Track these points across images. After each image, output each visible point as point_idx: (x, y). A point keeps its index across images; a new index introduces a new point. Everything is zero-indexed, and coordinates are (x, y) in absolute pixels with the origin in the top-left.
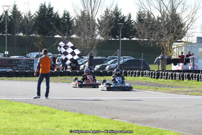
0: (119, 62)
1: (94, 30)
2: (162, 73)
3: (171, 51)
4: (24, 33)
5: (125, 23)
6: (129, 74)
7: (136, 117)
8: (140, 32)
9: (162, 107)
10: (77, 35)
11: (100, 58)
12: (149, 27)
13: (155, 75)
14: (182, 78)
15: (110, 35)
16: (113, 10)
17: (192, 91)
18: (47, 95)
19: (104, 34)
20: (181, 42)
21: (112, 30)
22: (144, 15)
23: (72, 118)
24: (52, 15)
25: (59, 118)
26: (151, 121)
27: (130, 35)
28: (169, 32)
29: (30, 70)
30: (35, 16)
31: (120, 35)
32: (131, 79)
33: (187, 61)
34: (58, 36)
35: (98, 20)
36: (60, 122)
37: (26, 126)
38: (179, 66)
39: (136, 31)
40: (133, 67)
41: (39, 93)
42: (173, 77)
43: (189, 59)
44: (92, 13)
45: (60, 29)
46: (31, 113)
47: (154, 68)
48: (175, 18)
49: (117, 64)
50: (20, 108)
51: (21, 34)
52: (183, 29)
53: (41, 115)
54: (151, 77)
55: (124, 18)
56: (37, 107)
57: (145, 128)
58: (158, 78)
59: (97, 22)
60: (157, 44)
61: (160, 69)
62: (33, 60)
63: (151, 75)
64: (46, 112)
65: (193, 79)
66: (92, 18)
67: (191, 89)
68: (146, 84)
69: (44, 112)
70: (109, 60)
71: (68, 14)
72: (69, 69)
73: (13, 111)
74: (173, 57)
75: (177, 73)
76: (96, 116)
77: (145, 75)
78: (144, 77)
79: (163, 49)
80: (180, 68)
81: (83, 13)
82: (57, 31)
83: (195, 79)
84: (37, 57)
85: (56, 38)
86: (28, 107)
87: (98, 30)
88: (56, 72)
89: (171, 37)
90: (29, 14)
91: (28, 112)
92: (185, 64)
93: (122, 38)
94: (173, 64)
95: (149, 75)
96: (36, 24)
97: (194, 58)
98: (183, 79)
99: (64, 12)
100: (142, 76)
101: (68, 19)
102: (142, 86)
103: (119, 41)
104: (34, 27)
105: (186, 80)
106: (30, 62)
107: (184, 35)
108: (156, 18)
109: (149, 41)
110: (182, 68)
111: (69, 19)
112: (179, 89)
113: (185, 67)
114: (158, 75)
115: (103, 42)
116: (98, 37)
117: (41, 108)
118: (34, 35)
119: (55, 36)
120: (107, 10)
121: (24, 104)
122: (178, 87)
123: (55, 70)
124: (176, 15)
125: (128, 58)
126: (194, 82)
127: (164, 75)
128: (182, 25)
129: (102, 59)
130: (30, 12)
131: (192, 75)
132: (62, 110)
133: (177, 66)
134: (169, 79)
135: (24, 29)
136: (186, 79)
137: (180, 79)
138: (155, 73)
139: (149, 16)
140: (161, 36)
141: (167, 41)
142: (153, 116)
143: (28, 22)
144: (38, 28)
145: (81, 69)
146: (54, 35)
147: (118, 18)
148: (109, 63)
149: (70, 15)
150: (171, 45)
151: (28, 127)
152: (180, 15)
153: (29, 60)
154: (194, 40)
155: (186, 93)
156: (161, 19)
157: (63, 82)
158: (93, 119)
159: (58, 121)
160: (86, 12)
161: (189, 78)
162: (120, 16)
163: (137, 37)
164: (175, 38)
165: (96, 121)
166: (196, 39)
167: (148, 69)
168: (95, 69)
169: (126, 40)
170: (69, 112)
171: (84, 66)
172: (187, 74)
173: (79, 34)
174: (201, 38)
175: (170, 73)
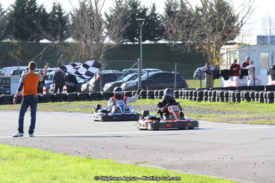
0: (140, 78)
1: (100, 29)
2: (206, 93)
3: (218, 59)
5: (147, 18)
6: (157, 95)
7: (173, 160)
8: (171, 31)
9: (210, 143)
10: (74, 38)
11: (111, 72)
12: (185, 23)
13: (196, 96)
14: (238, 98)
15: (124, 37)
17: (255, 118)
18: (31, 132)
19: (115, 36)
20: (234, 44)
21: (127, 29)
22: (176, 5)
23: (76, 165)
24: (35, 8)
25: (56, 165)
26: (196, 165)
27: (154, 36)
28: (215, 30)
29: (7, 93)
30: (8, 11)
31: (141, 37)
34: (45, 41)
35: (106, 16)
36: (58, 171)
37: (7, 179)
38: (232, 80)
39: (165, 30)
40: (162, 84)
41: (21, 130)
42: (224, 97)
43: (247, 70)
44: (96, 4)
45: (48, 30)
46: (13, 159)
47: (194, 84)
48: (223, 9)
49: (137, 80)
52: (236, 24)
53: (28, 161)
54: (191, 99)
55: (145, 10)
56: (21, 150)
57: (188, 175)
58: (200, 100)
59: (104, 18)
60: (197, 48)
61: (204, 86)
62: (9, 79)
63: (191, 96)
64: (36, 157)
65: (254, 100)
66: (97, 12)
67: (252, 116)
69: (32, 157)
70: (126, 75)
71: (60, 7)
72: (65, 90)
74: (222, 68)
75: (230, 92)
76: (112, 161)
77: (181, 95)
78: (180, 100)
79: (206, 55)
80: (234, 84)
81: (83, 5)
82: (44, 33)
83: (257, 100)
84: (15, 73)
85: (43, 43)
86: (7, 151)
87: (106, 30)
88: (45, 95)
89: (218, 37)
91: (8, 158)
92: (241, 78)
93: (143, 41)
94: (223, 78)
95: (187, 96)
96: (9, 24)
97: (254, 68)
98: (239, 101)
99: (54, 4)
100: (177, 97)
101: (60, 14)
103: (139, 45)
104: (8, 28)
105: (244, 102)
106: (4, 82)
107: (238, 33)
108: (194, 9)
109: (184, 44)
110: (237, 84)
111: (62, 14)
112: (233, 116)
113: (242, 82)
114: (201, 95)
115: (115, 48)
116: (107, 40)
117: (28, 151)
118: (8, 40)
119: (41, 41)
122: (233, 113)
123: (44, 93)
124: (225, 3)
125: (153, 72)
126: (255, 105)
127: (211, 96)
128: (234, 19)
129: (114, 74)
131: (253, 94)
132: (58, 153)
133: (229, 80)
134: (218, 101)
136: (243, 100)
137: (234, 100)
138: (196, 93)
139: (183, 6)
140: (203, 36)
141: (212, 43)
142: (198, 158)
144: (14, 30)
145: (82, 90)
146: (39, 40)
147: (136, 11)
148: (125, 79)
149: (62, 8)
150: (218, 49)
151: (10, 180)
152: (231, 3)
153: (3, 79)
155: (245, 121)
156: (201, 10)
157: (57, 111)
158: (108, 166)
159: (55, 170)
160: (87, 3)
161: (248, 98)
162: (139, 8)
163: (166, 38)
164: (224, 38)
165: (112, 168)
167: (185, 86)
168: (105, 89)
169: (150, 44)
170: (70, 156)
171: (88, 86)
172: (245, 92)
173: (77, 37)
174: (264, 37)
175: (219, 92)
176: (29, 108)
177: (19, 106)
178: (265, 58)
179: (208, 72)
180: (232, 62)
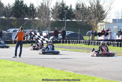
1: (49, 14)
2: (91, 42)
3: (96, 28)
4: (5, 17)
5: (68, 10)
6: (71, 42)
7: (77, 69)
8: (78, 16)
9: (92, 63)
10: (38, 18)
12: (83, 13)
13: (87, 43)
15: (59, 18)
16: (61, 2)
18: (20, 55)
19: (55, 17)
20: (103, 22)
21: (60, 15)
22: (80, 5)
24: (23, 5)
25: (30, 70)
26: (86, 71)
27: (71, 18)
28: (96, 16)
29: (10, 39)
30: (12, 6)
31: (65, 18)
32: (72, 45)
33: (107, 34)
34: (26, 18)
35: (52, 9)
36: (31, 72)
37: (10, 74)
38: (102, 37)
39: (75, 16)
40: (74, 38)
41: (16, 55)
42: (98, 44)
43: (108, 33)
44: (48, 4)
45: (28, 14)
46: (12, 66)
47: (86, 38)
48: (99, 7)
50: (5, 63)
51: (4, 17)
52: (104, 14)
53: (18, 68)
54: (85, 44)
55: (68, 7)
56: (16, 63)
57: (83, 76)
58: (89, 44)
59: (51, 10)
60: (88, 23)
61: (91, 39)
62: (12, 34)
63: (85, 43)
64: (22, 66)
65: (111, 45)
66: (48, 7)
68: (82, 48)
69: (20, 66)
71: (33, 5)
73: (1, 66)
74: (98, 32)
76: (52, 68)
77: (81, 43)
78: (80, 44)
79: (92, 26)
80: (103, 38)
81: (42, 4)
82: (26, 15)
84: (14, 31)
85: (26, 19)
86: (10, 63)
87: (51, 15)
88: (26, 41)
89: (97, 19)
90: (9, 5)
91: (10, 66)
92: (106, 36)
93: (66, 20)
94: (98, 36)
96: (13, 11)
97: (111, 32)
99: (31, 3)
100: (79, 43)
101: (33, 8)
102: (80, 50)
103: (64, 21)
104: (12, 13)
106: (9, 35)
107: (105, 17)
108: (87, 7)
109: (83, 21)
110: (104, 38)
111: (34, 8)
113: (106, 38)
114: (89, 43)
115: (55, 22)
116: (52, 19)
117: (18, 63)
118: (12, 18)
119: (25, 19)
120: (57, 2)
121: (8, 61)
123: (26, 40)
124: (100, 5)
125: (70, 32)
126: (111, 47)
127: (93, 43)
128: (103, 12)
130: (9, 3)
131: (110, 43)
132: (31, 64)
133: (101, 37)
134: (96, 45)
135: (5, 14)
139: (83, 6)
140: (91, 19)
141: (94, 22)
142: (87, 68)
143: (8, 9)
144: (14, 13)
146: (24, 18)
147: (64, 7)
149: (34, 5)
150: (97, 24)
151: (11, 75)
152: (102, 6)
153: (9, 33)
154: (111, 21)
159: (29, 71)
160: (44, 4)
161: (108, 44)
162: (65, 6)
163: (76, 19)
164: (99, 20)
165: (52, 71)
166: (112, 20)
167: (83, 39)
168: (50, 39)
169: (69, 21)
170: (35, 66)
172: (107, 42)
173: (40, 17)
174: (115, 20)
175: (96, 42)
176: (20, 46)
177: (15, 45)
178: (116, 28)
179: (92, 33)
180: (102, 30)
